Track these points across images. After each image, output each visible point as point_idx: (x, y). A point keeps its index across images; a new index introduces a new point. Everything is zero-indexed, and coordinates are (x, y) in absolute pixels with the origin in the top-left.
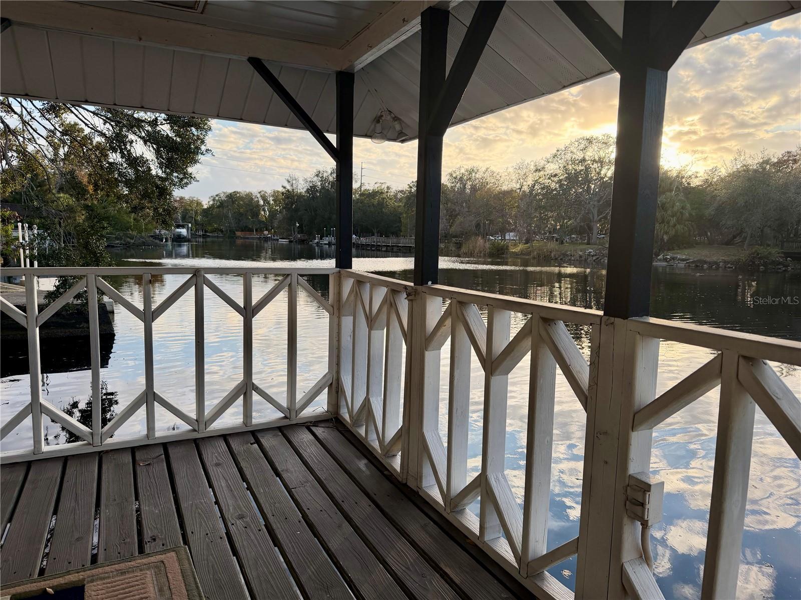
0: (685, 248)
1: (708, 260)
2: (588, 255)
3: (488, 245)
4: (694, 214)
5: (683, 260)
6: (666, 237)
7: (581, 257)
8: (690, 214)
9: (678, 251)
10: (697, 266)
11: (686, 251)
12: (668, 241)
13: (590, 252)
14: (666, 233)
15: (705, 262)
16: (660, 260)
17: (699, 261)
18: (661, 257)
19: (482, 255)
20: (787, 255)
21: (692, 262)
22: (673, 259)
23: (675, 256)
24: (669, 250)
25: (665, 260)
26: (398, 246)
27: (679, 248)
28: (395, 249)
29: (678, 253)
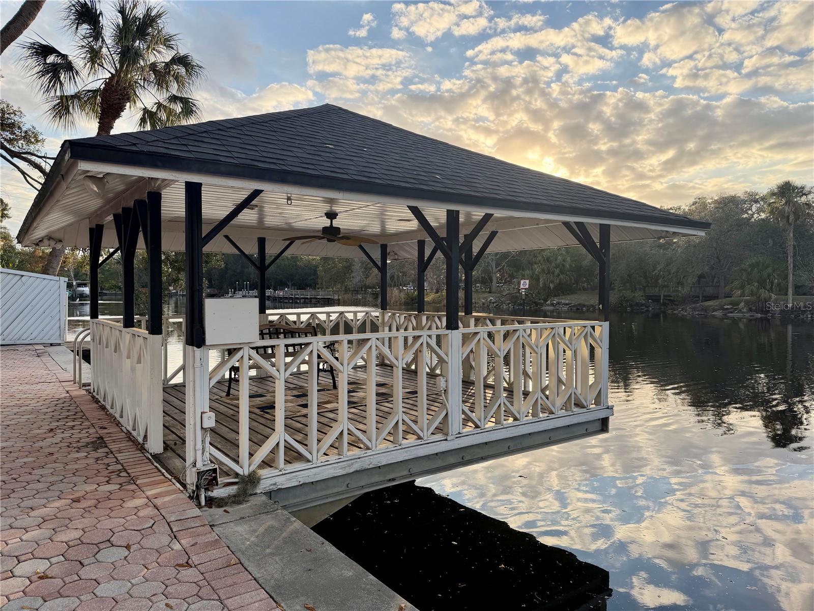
0: (568, 294)
1: (586, 303)
2: (490, 302)
3: (402, 295)
4: (574, 265)
5: (567, 304)
6: (552, 286)
7: (484, 304)
8: (571, 266)
9: (563, 297)
10: (578, 309)
11: (569, 297)
12: (554, 288)
13: (491, 300)
14: (552, 282)
15: (584, 306)
16: (548, 305)
17: (579, 305)
18: (549, 302)
19: (398, 304)
20: (649, 297)
21: (574, 306)
22: (558, 303)
23: (560, 301)
24: (555, 296)
25: (552, 304)
26: (316, 298)
27: (564, 294)
28: (313, 301)
29: (562, 299)
